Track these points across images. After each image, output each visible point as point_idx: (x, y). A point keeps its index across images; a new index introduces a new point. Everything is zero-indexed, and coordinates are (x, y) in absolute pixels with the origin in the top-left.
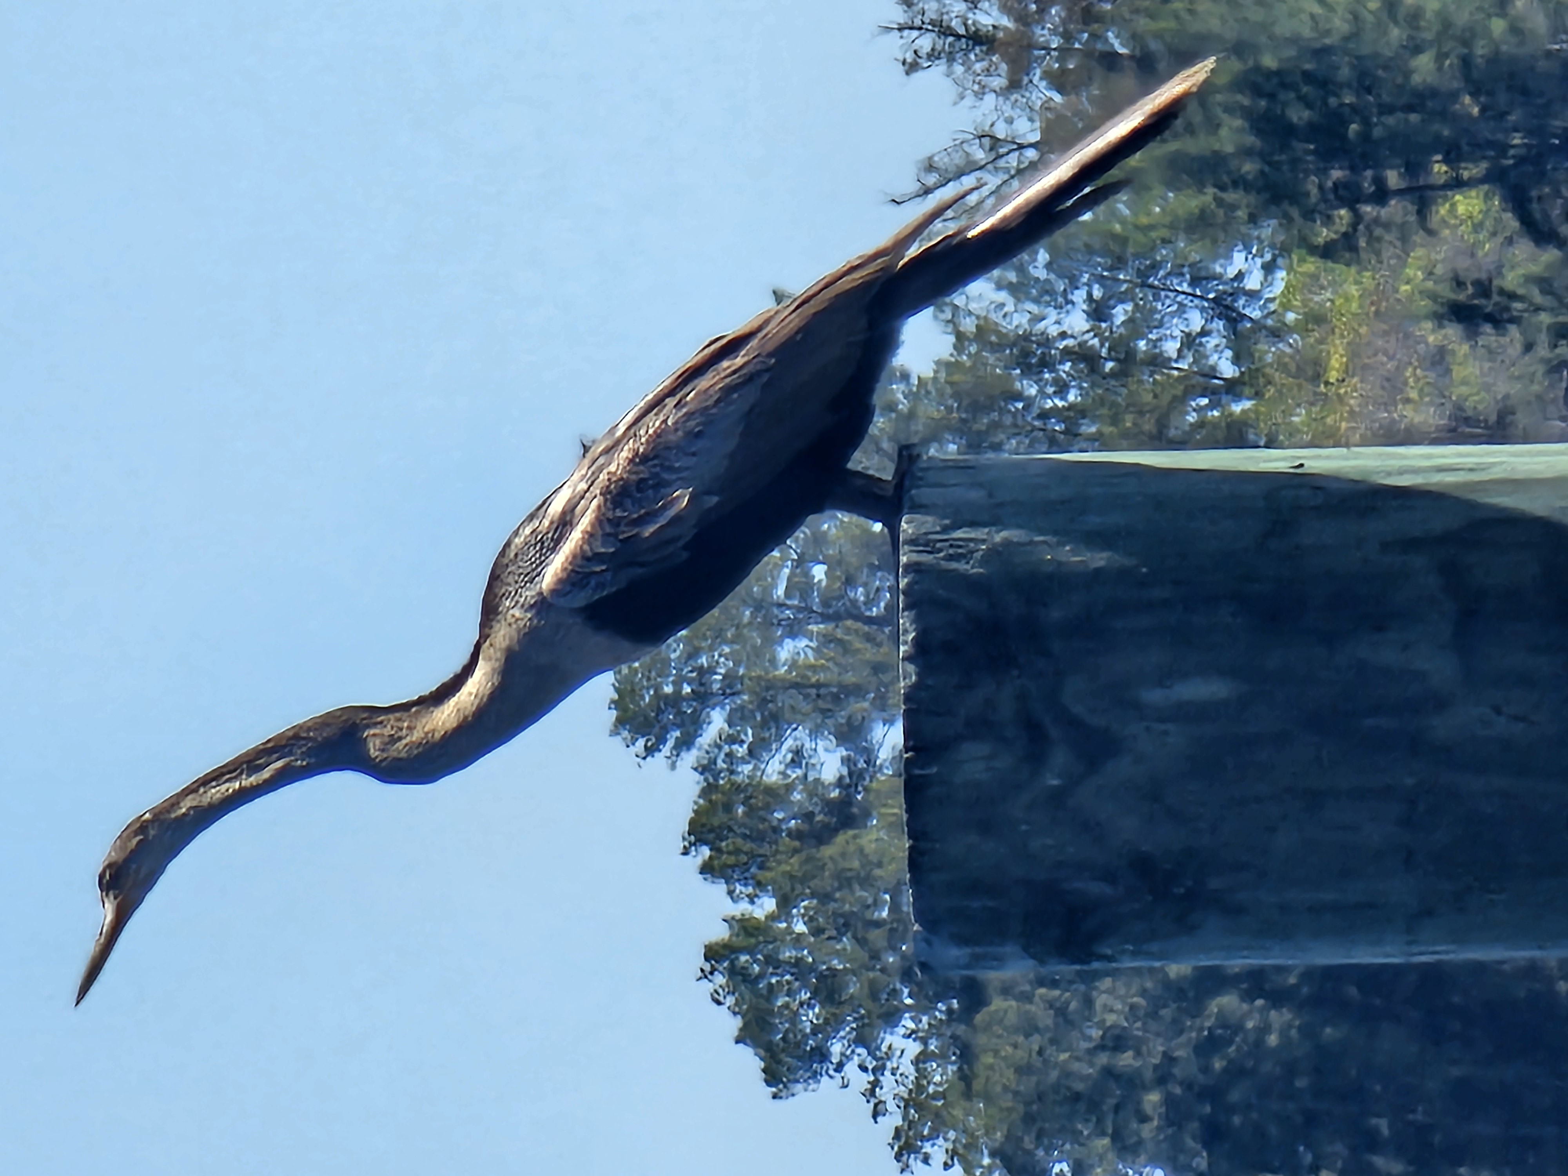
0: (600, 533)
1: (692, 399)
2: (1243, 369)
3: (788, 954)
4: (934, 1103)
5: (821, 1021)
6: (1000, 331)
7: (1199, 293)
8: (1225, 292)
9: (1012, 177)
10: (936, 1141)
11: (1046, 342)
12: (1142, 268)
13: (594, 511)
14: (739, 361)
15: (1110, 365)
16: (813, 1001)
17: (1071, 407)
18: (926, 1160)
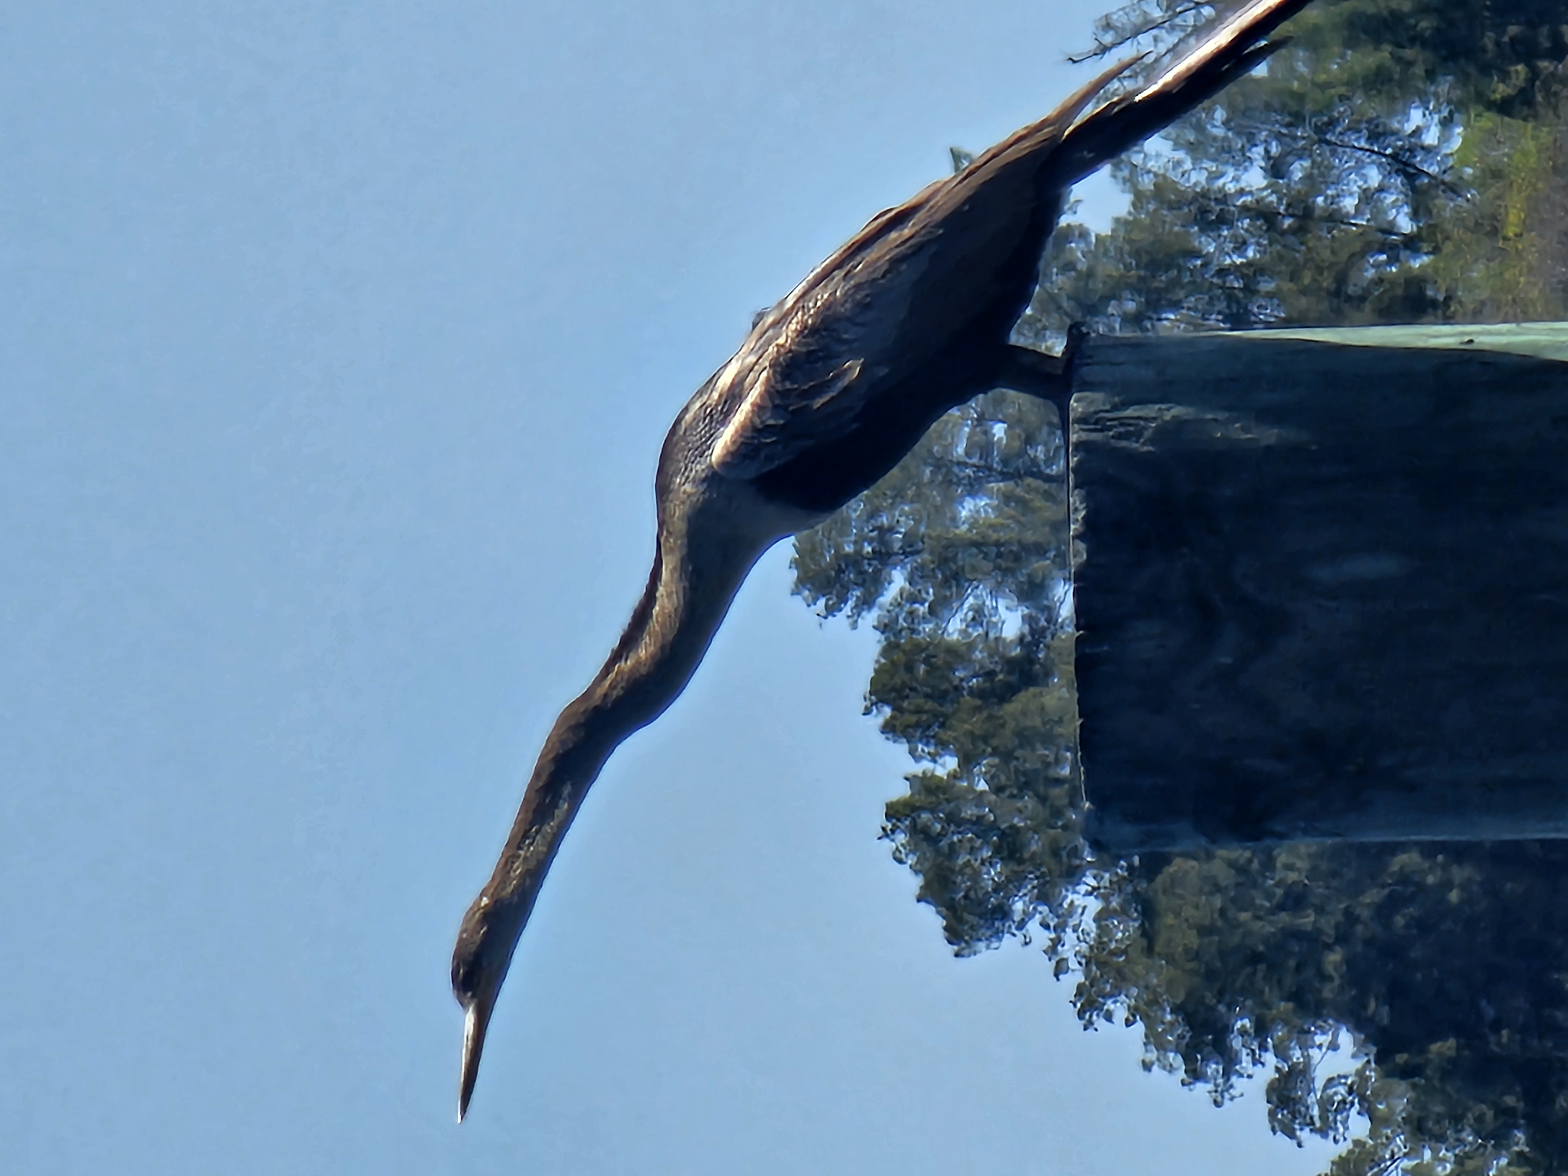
0: (770, 405)
1: (861, 270)
2: (1421, 225)
3: (969, 812)
4: (1115, 959)
5: (1003, 878)
6: (1178, 189)
7: (1376, 149)
8: (1402, 148)
9: (1189, 35)
10: (1118, 998)
11: (1224, 198)
12: (1319, 124)
13: (763, 384)
14: (907, 232)
15: (1287, 222)
16: (995, 860)
17: (1249, 264)
18: (1109, 1017)
